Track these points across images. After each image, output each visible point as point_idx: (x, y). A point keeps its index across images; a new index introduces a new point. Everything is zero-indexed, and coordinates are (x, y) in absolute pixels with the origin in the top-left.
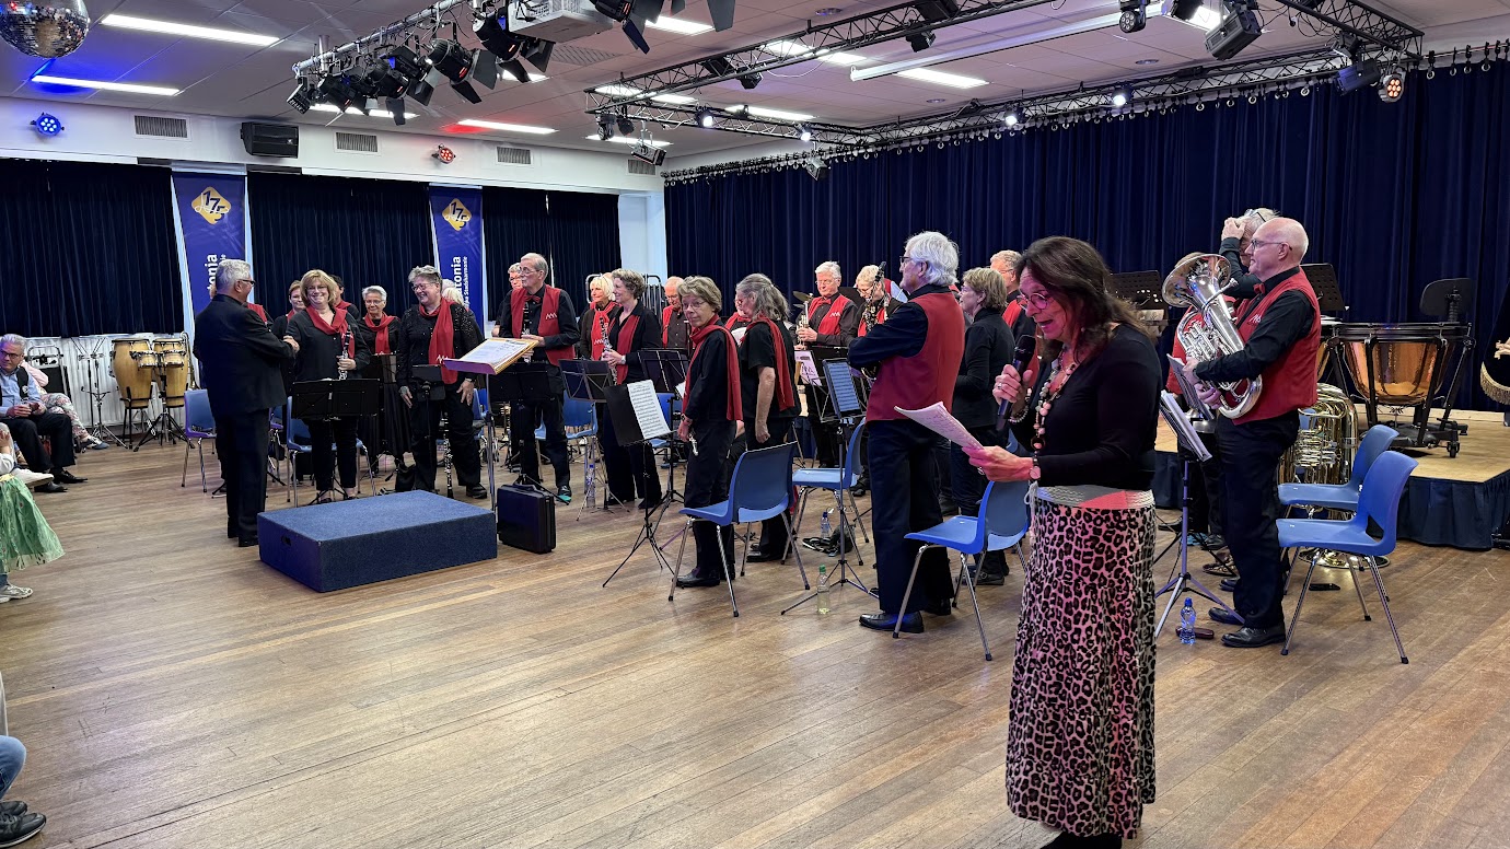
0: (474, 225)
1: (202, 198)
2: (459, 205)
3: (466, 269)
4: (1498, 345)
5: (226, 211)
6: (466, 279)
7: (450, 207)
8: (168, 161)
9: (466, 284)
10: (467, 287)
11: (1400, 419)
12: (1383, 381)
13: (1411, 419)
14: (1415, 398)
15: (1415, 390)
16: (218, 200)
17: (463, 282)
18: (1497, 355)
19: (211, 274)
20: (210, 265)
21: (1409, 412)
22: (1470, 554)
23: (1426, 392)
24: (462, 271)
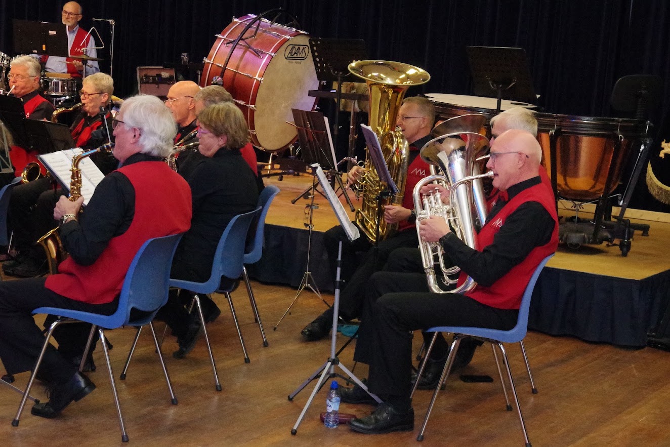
4: (664, 144)
11: (581, 216)
12: (565, 174)
13: (592, 217)
14: (594, 194)
15: (593, 187)
18: (662, 155)
21: (589, 208)
22: (623, 352)
23: (603, 187)
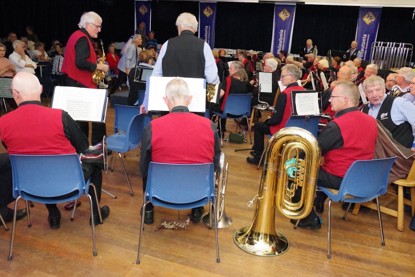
0: (376, 23)
1: (282, 12)
2: (371, 14)
3: (368, 40)
5: (288, 17)
6: (367, 43)
7: (367, 16)
8: (274, 2)
9: (367, 45)
10: (367, 46)
16: (286, 13)
17: (366, 44)
19: (280, 36)
20: (281, 33)
24: (366, 40)
